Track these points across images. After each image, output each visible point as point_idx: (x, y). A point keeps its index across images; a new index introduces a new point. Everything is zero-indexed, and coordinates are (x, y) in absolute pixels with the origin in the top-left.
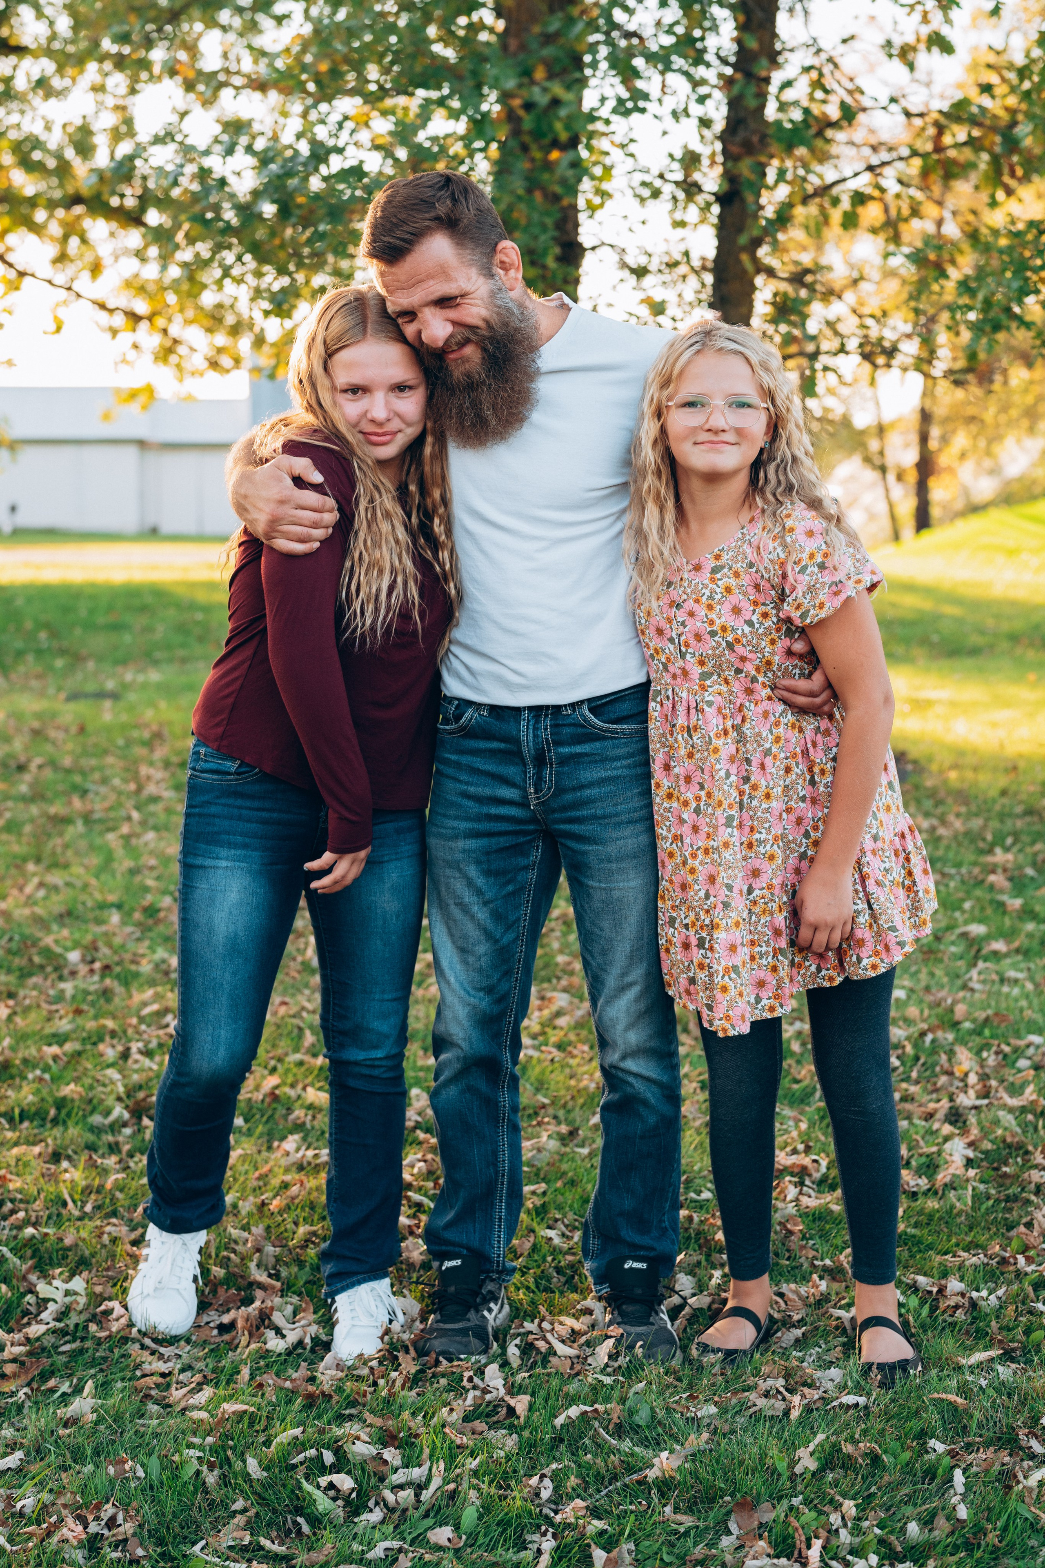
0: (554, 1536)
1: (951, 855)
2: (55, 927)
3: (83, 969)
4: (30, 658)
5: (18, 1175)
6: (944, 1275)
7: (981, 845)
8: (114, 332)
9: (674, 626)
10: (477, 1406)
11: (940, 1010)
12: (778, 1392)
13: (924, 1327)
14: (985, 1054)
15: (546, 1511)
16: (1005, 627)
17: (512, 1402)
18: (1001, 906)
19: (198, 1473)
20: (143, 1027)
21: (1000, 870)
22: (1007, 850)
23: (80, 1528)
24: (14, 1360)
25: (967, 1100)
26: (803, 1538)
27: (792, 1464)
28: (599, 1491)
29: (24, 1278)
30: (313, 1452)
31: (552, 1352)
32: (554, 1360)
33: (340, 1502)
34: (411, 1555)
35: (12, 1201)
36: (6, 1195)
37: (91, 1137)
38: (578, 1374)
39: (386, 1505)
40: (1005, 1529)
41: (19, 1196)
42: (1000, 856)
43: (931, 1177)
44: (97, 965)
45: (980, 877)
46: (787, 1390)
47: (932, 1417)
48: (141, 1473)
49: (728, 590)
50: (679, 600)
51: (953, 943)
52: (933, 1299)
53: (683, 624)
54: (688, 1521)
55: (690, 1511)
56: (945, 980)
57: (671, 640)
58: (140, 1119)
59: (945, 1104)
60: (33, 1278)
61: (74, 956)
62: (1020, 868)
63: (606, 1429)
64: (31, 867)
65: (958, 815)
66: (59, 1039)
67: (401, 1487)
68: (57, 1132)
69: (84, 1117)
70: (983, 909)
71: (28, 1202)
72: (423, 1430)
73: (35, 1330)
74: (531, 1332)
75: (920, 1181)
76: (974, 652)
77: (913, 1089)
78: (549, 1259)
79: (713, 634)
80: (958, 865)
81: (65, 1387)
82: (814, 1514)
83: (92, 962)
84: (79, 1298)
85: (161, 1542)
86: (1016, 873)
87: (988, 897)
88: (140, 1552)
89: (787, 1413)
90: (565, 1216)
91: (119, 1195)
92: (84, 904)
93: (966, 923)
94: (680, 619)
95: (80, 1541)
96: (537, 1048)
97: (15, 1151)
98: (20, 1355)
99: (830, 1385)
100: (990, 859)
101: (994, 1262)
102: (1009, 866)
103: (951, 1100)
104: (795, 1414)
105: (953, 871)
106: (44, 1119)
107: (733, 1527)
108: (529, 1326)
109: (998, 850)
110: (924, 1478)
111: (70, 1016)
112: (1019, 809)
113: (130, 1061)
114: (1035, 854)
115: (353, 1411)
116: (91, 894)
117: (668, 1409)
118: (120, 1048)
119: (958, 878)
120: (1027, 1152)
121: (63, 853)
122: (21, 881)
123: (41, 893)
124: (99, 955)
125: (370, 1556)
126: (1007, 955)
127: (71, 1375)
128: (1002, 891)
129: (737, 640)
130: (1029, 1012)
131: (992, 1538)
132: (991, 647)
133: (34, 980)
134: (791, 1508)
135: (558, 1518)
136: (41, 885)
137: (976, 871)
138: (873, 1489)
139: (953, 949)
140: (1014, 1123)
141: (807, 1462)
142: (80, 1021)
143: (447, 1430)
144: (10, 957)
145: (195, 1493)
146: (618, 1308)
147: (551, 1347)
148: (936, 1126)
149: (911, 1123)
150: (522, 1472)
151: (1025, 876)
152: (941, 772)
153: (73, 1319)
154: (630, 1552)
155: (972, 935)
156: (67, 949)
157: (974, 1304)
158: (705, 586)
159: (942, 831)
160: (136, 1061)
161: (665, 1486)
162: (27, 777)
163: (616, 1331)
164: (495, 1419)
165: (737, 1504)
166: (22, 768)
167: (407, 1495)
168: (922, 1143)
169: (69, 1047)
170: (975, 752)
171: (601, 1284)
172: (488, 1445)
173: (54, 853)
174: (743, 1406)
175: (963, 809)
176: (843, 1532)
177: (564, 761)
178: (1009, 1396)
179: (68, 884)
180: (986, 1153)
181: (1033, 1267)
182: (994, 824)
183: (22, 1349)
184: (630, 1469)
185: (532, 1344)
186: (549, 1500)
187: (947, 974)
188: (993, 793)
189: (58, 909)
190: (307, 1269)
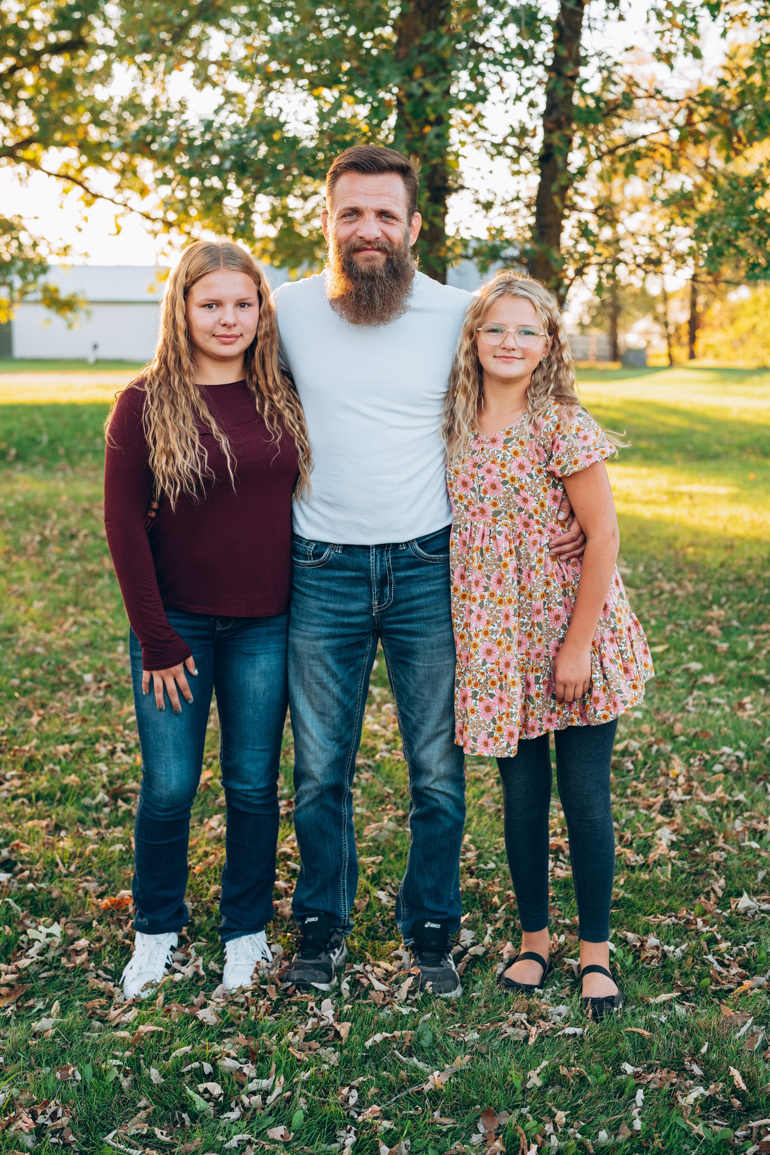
0: (356, 1133)
1: (683, 610)
2: (80, 655)
3: (93, 686)
4: (90, 456)
5: (28, 843)
6: (647, 932)
7: (704, 602)
8: (155, 234)
9: (476, 480)
10: (314, 1030)
11: (665, 727)
12: (522, 1023)
13: (628, 972)
14: (692, 761)
15: (353, 1113)
16: (737, 440)
17: (338, 1027)
18: (714, 649)
19: (117, 1078)
20: (127, 732)
21: (714, 622)
22: (721, 606)
23: (31, 1121)
24: (8, 985)
25: (676, 795)
26: (526, 1142)
27: (525, 1080)
28: (390, 1098)
29: (21, 922)
30: (196, 1064)
31: (371, 987)
32: (372, 993)
33: (211, 1104)
34: (254, 1146)
35: (22, 862)
36: (19, 858)
37: (82, 814)
38: (387, 1004)
39: (243, 1106)
40: (667, 1136)
41: (27, 859)
42: (716, 612)
43: (646, 856)
44: (104, 684)
45: (701, 627)
46: (528, 1022)
47: (626, 1045)
48: (79, 1077)
49: (516, 453)
50: (480, 462)
51: (678, 676)
52: (637, 952)
53: (483, 478)
54: (449, 1122)
55: (451, 1115)
56: (671, 703)
57: (473, 489)
58: (116, 801)
59: (661, 799)
60: (27, 922)
61: (88, 677)
62: (729, 620)
63: (400, 1050)
64: (71, 609)
65: (690, 580)
66: (70, 740)
67: (254, 1093)
68: (60, 809)
69: (78, 799)
70: (700, 651)
71: (32, 864)
72: (275, 1048)
73: (24, 963)
74: (358, 972)
75: (638, 858)
76: (715, 457)
77: (641, 786)
78: (378, 914)
79: (505, 483)
80: (687, 618)
81: (40, 1006)
82: (535, 1123)
83: (101, 681)
84: (55, 939)
85: (87, 1131)
86: (726, 624)
87: (705, 641)
88: (71, 1138)
89: (526, 1039)
90: (393, 880)
91: (94, 859)
92: (102, 637)
93: (690, 660)
94: (480, 475)
95: (30, 1130)
96: (389, 751)
97: (30, 824)
98: (12, 980)
99: (558, 1019)
100: (710, 614)
101: (682, 922)
102: (721, 619)
103: (666, 796)
104: (532, 1041)
105: (683, 622)
106: (52, 800)
107: (481, 1127)
108: (358, 967)
109: (715, 607)
110: (616, 1093)
111: (79, 723)
112: (732, 577)
113: (115, 757)
114: (740, 610)
115: (230, 1030)
116: (107, 630)
117: (445, 1035)
118: (110, 747)
119: (686, 627)
120: (714, 836)
121: (94, 599)
122: (61, 620)
123: (74, 629)
124: (106, 676)
125: (226, 1146)
126: (714, 685)
127: (45, 996)
128: (715, 637)
129: (522, 487)
130: (725, 729)
131: (658, 1143)
132: (727, 454)
133: (61, 694)
134: (521, 1115)
135: (360, 1119)
136: (75, 623)
137: (699, 622)
138: (580, 1101)
139: (678, 680)
140: (706, 814)
141: (535, 1080)
142: (85, 727)
143: (290, 1049)
144: (48, 676)
145: (113, 1093)
146: (419, 954)
147: (371, 984)
148: (653, 815)
149: (637, 812)
150: (339, 1082)
151: (732, 626)
152: (682, 548)
153: (51, 955)
154: (406, 1147)
155: (692, 670)
156: (85, 672)
157: (665, 955)
158: (500, 452)
159: (679, 592)
160: (119, 758)
161: (435, 1096)
162: (76, 543)
163: (416, 970)
164: (326, 1039)
165: (484, 1112)
166: (73, 537)
167: (257, 1099)
168: (642, 829)
169: (75, 746)
170: (706, 533)
171: (409, 938)
172: (319, 1060)
173: (87, 599)
174: (497, 1032)
175: (694, 576)
176: (553, 1138)
177: (399, 581)
178: (681, 1029)
179: (93, 623)
180: (686, 836)
181: (708, 928)
182: (715, 588)
183: (14, 976)
184: (413, 1082)
185: (358, 981)
186: (355, 1105)
187: (672, 699)
188: (715, 565)
189: (84, 641)
190: (213, 919)
